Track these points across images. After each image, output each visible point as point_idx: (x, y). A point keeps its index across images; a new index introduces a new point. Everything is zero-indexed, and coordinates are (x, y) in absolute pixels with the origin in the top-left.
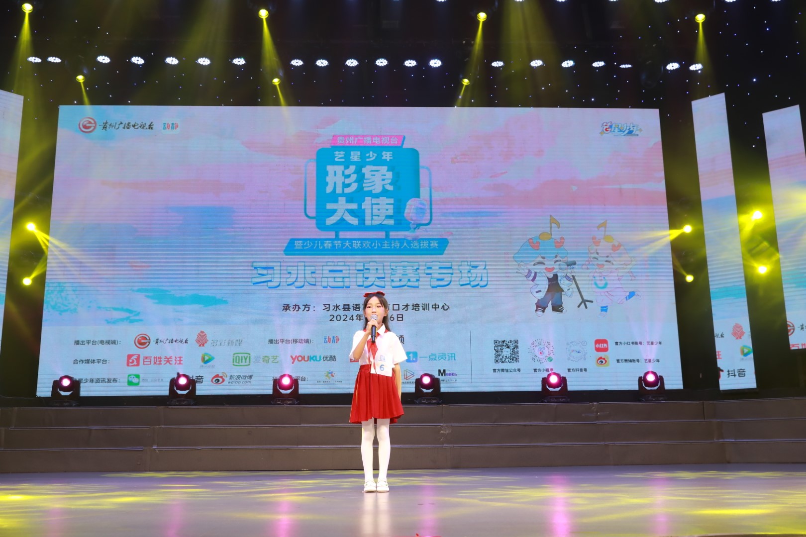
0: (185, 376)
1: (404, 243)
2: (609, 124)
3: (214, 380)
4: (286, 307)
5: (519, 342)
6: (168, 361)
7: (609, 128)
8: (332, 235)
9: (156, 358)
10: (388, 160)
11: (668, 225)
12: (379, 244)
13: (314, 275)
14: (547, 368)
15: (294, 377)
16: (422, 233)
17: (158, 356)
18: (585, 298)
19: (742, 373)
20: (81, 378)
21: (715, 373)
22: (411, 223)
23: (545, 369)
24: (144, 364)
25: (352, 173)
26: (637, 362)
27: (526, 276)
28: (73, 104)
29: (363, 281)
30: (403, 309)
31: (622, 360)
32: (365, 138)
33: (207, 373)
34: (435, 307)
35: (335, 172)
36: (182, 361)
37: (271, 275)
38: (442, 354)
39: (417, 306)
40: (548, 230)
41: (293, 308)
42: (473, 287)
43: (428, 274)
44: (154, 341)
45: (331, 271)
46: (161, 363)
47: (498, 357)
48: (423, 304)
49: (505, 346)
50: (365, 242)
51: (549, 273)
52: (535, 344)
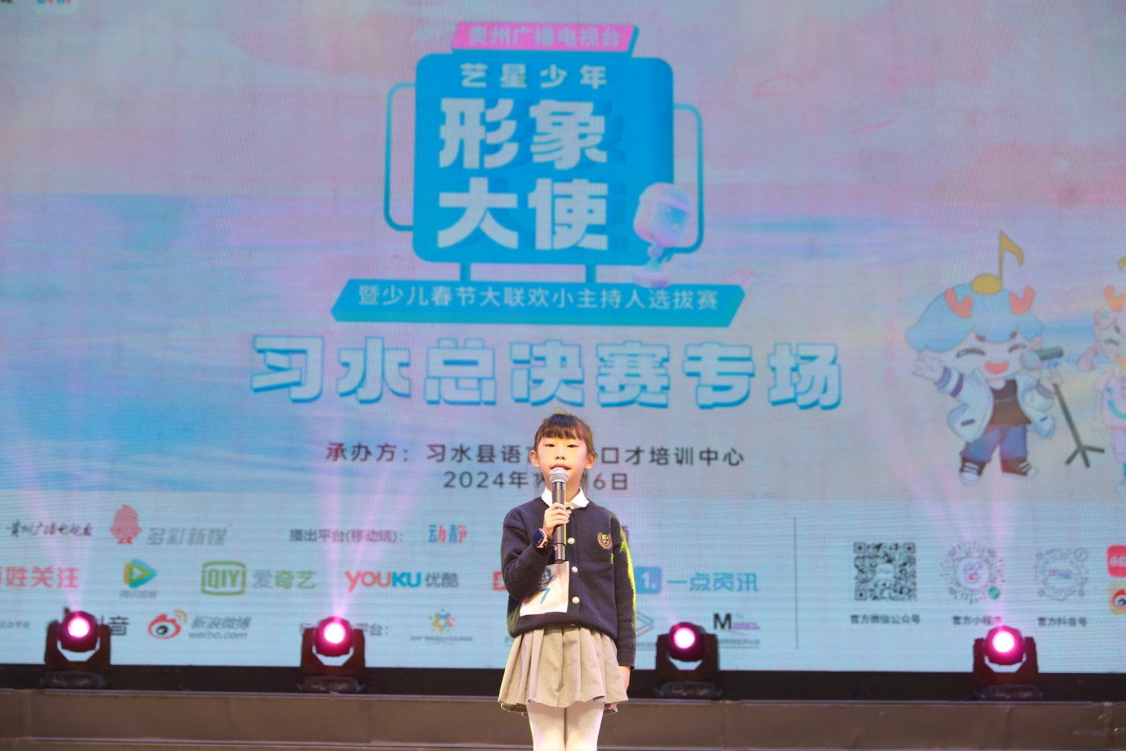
0: (84, 615)
1: (631, 294)
3: (154, 628)
4: (337, 450)
5: (917, 549)
6: (43, 580)
8: (450, 272)
9: (13, 569)
10: (595, 86)
12: (570, 296)
13: (404, 370)
14: (987, 615)
15: (354, 624)
16: (677, 271)
17: (17, 564)
18: (1086, 440)
22: (648, 245)
23: (981, 616)
25: (510, 117)
27: (937, 383)
29: (529, 388)
30: (628, 460)
32: (538, 31)
33: (138, 613)
34: (709, 456)
35: (462, 116)
36: (76, 578)
37: (300, 369)
38: (724, 574)
39: (663, 452)
40: (994, 270)
41: (353, 453)
42: (803, 407)
43: (690, 374)
44: (8, 528)
45: (448, 363)
46: (25, 582)
47: (864, 585)
48: (677, 449)
49: (883, 557)
50: (535, 291)
51: (994, 376)
52: (956, 556)
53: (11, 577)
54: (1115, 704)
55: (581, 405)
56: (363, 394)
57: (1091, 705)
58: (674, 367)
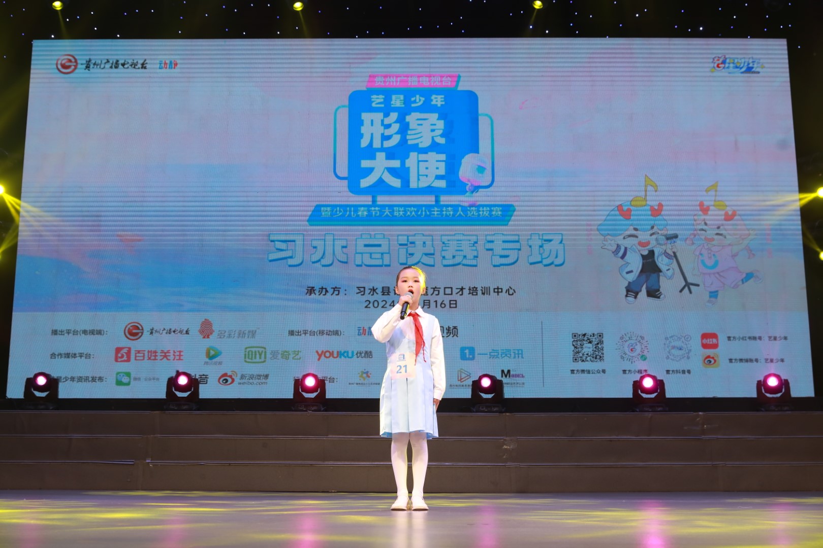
0: (186, 374)
1: (458, 211)
2: (721, 59)
3: (221, 380)
4: (311, 290)
5: (604, 336)
6: (165, 356)
7: (722, 63)
8: (367, 200)
9: (151, 352)
10: (439, 105)
11: (797, 188)
12: (427, 211)
13: (344, 249)
14: (640, 369)
15: (320, 376)
16: (481, 197)
17: (153, 350)
18: (690, 280)
20: (60, 375)
22: (468, 184)
23: (636, 370)
24: (136, 359)
25: (396, 122)
26: (755, 363)
27: (613, 252)
28: (49, 38)
29: (407, 258)
30: (457, 293)
31: (736, 360)
32: (410, 79)
33: (213, 372)
34: (498, 291)
35: (372, 121)
36: (182, 355)
37: (292, 250)
38: (506, 350)
39: (475, 289)
41: (320, 291)
42: (546, 266)
43: (488, 250)
44: (148, 331)
45: (366, 246)
46: (157, 358)
47: (577, 354)
48: (482, 287)
49: (587, 341)
50: (410, 209)
51: (643, 248)
52: (624, 339)
53: (150, 356)
54: (704, 413)
55: (433, 266)
56: (324, 262)
57: (692, 414)
58: (480, 246)
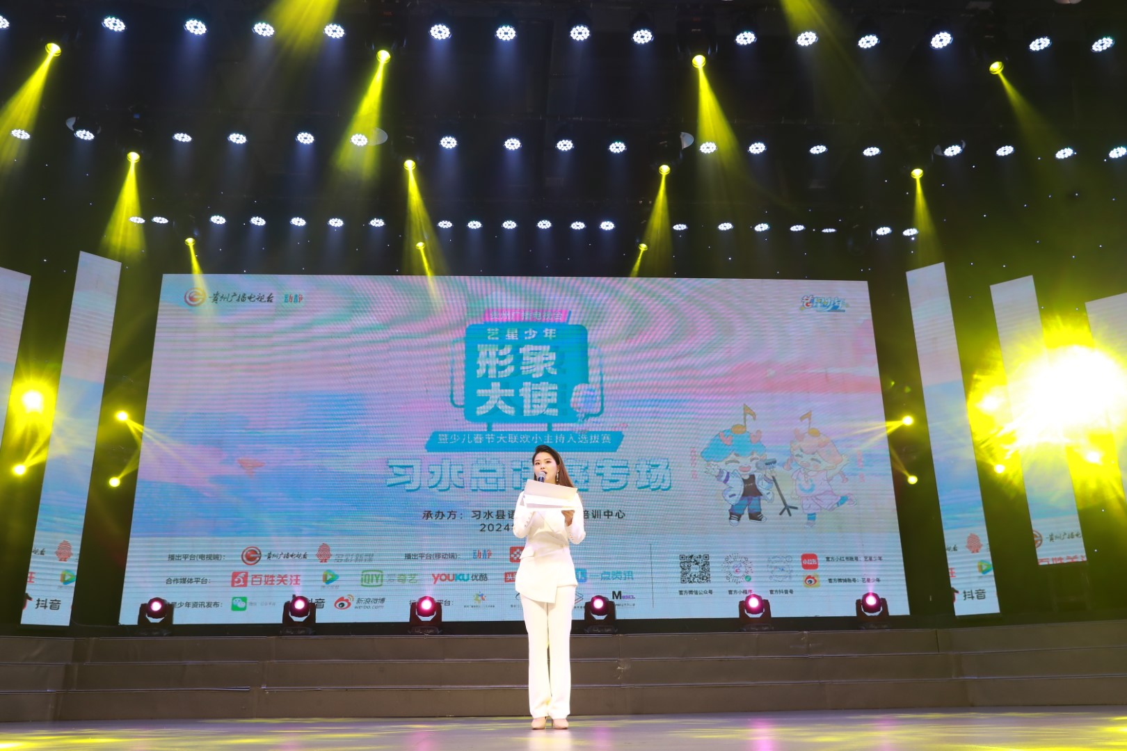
0: (302, 599)
1: (569, 437)
2: (810, 299)
3: (338, 605)
4: (428, 514)
5: (710, 558)
6: (282, 581)
7: (810, 303)
8: (483, 427)
9: (268, 576)
10: (551, 339)
11: (883, 416)
12: (540, 438)
13: (461, 475)
14: (745, 589)
15: (436, 599)
16: (590, 425)
17: (270, 574)
18: (789, 503)
19: (981, 595)
20: (175, 601)
21: (950, 594)
22: (578, 413)
23: (742, 590)
24: (252, 584)
25: (510, 354)
26: (853, 583)
29: (521, 483)
31: (835, 580)
32: (523, 313)
33: (329, 596)
34: (608, 514)
35: (488, 353)
36: (299, 580)
37: (410, 475)
40: (742, 423)
41: (436, 515)
42: (653, 490)
43: (598, 474)
44: (265, 556)
45: (481, 471)
46: (274, 582)
47: (685, 576)
48: (593, 511)
49: (694, 562)
50: (523, 436)
51: (744, 473)
52: (729, 560)
53: (267, 580)
54: (808, 632)
56: (441, 486)
57: (797, 633)
58: (591, 472)
